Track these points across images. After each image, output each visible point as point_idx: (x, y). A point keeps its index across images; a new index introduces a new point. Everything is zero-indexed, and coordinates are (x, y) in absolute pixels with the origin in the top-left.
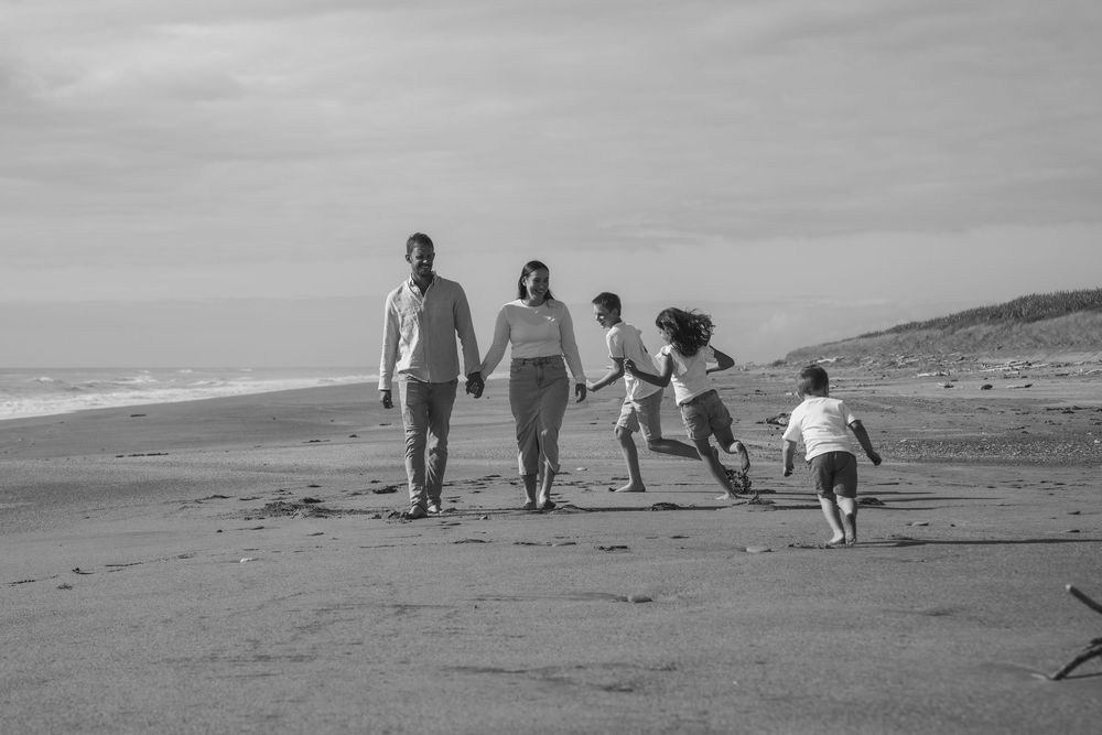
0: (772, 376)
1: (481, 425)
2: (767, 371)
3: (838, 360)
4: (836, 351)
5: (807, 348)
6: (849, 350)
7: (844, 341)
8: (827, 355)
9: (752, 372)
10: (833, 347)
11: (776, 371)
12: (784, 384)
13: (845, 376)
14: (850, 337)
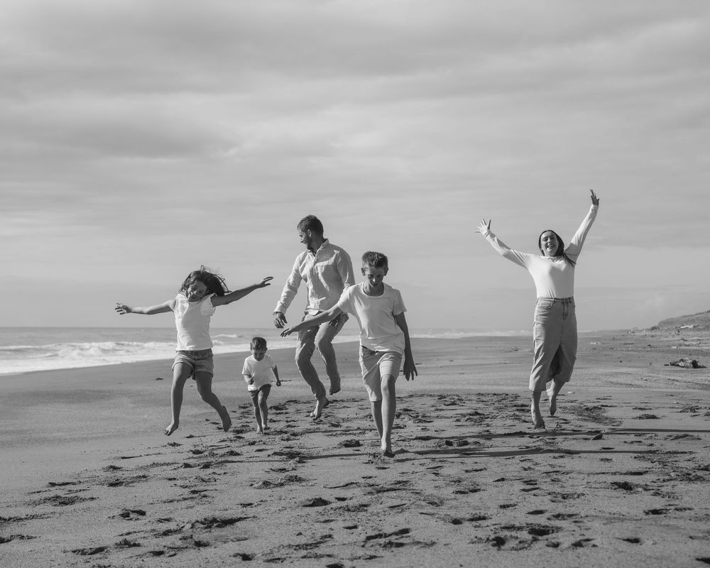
0: (653, 336)
1: (482, 365)
2: (648, 333)
3: (694, 327)
4: (692, 321)
5: (672, 319)
6: (702, 320)
7: (696, 314)
8: (687, 323)
9: (636, 334)
10: (691, 318)
11: (653, 333)
12: (663, 341)
13: (701, 336)
14: (701, 312)
